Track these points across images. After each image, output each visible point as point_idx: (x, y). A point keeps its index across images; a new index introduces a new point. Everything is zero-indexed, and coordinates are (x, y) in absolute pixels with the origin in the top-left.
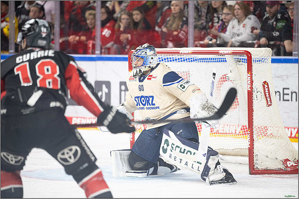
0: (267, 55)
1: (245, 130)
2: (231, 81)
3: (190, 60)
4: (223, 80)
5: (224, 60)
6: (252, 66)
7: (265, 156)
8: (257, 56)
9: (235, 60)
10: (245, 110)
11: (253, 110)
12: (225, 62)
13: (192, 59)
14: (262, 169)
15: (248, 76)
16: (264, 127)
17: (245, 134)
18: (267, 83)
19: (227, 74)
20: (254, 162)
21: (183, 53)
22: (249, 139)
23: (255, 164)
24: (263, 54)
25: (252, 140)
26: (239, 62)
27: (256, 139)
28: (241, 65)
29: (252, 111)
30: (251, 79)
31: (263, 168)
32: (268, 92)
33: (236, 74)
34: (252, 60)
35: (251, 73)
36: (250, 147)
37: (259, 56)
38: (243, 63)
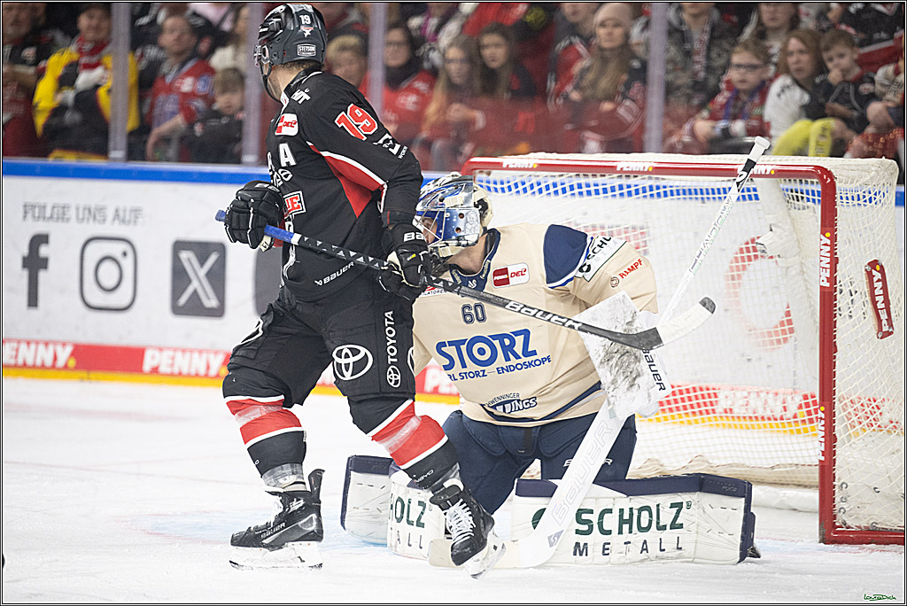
0: (883, 181)
1: (812, 408)
2: (772, 257)
3: (655, 192)
4: (746, 254)
5: (752, 193)
6: (835, 212)
7: (869, 487)
8: (852, 183)
9: (786, 193)
10: (812, 348)
11: (836, 346)
12: (754, 201)
13: (661, 190)
14: (859, 527)
15: (823, 242)
16: (869, 400)
17: (811, 421)
18: (882, 267)
19: (758, 238)
20: (834, 506)
21: (628, 169)
22: (823, 434)
23: (840, 511)
24: (871, 178)
25: (830, 439)
26: (798, 200)
27: (844, 436)
28: (804, 209)
29: (834, 349)
30: (833, 252)
31: (864, 523)
32: (881, 292)
33: (786, 236)
34: (838, 196)
35: (832, 234)
36: (823, 458)
37: (858, 184)
38: (810, 204)
